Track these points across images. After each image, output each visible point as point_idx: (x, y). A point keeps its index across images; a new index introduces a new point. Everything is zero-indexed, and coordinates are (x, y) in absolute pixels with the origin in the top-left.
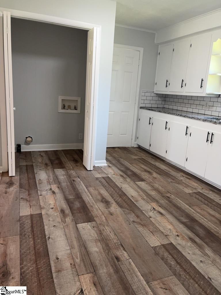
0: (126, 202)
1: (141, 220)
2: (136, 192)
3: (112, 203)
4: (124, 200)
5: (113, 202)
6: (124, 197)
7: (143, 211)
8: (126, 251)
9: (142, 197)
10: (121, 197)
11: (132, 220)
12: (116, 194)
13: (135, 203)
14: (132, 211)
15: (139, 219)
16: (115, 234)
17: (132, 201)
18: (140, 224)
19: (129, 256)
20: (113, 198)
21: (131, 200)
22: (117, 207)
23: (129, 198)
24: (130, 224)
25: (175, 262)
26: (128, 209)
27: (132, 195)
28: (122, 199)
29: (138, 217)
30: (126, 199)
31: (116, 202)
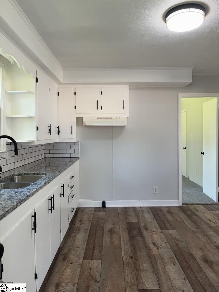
0: (185, 258)
1: (175, 242)
2: (167, 269)
3: (200, 259)
4: (186, 261)
5: (199, 261)
6: (185, 264)
7: (170, 248)
8: (192, 230)
9: (163, 263)
10: (189, 265)
11: (183, 243)
12: (194, 271)
13: (174, 257)
14: (181, 249)
15: (177, 243)
16: (198, 237)
17: (177, 258)
18: (177, 240)
19: (191, 229)
20: (199, 265)
21: (178, 260)
22: (195, 255)
23: (179, 262)
24: (186, 241)
25: (166, 225)
26: (184, 251)
27: (173, 266)
28: (187, 263)
29: (177, 245)
30: (184, 261)
31: (196, 260)
